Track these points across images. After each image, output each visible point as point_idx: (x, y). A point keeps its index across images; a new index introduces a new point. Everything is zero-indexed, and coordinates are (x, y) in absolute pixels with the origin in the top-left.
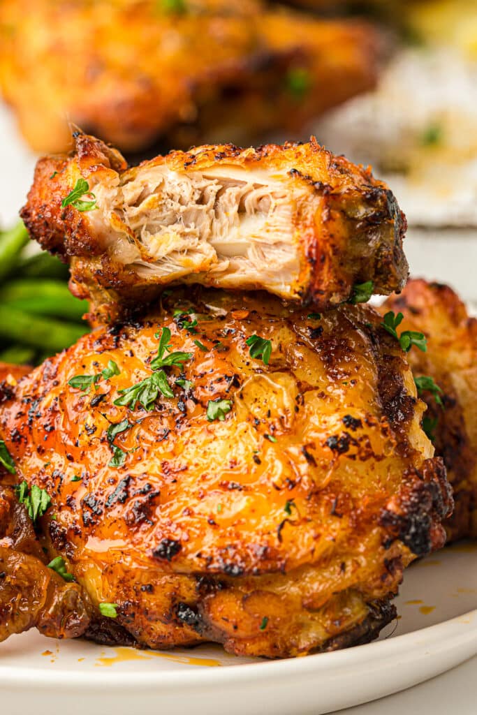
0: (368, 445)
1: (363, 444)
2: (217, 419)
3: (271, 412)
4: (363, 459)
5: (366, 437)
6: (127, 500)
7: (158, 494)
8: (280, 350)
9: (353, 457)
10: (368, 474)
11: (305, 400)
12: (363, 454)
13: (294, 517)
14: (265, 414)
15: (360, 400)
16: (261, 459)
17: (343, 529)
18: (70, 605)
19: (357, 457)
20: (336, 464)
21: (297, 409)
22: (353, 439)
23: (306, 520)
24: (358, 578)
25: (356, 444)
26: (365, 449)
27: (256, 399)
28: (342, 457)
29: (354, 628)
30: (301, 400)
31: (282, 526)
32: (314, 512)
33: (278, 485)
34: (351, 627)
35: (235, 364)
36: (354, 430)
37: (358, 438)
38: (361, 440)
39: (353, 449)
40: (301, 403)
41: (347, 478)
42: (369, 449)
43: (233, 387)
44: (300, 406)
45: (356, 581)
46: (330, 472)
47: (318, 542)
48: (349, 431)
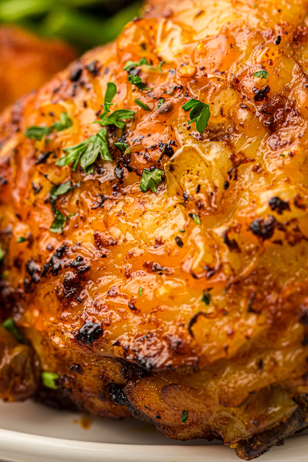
0: (297, 230)
1: (290, 229)
2: (149, 190)
3: (201, 187)
4: (292, 244)
5: (294, 220)
6: (59, 272)
7: (88, 269)
8: (222, 114)
9: (279, 242)
10: (297, 260)
11: (238, 174)
12: (292, 239)
13: (210, 310)
14: (194, 189)
15: (299, 173)
16: (183, 241)
17: (260, 325)
18: (19, 369)
19: (285, 242)
20: (261, 250)
21: (227, 185)
22: (279, 224)
23: (224, 313)
24: (275, 377)
25: (282, 228)
26: (293, 233)
27: (188, 171)
28: (267, 243)
29: (277, 427)
30: (233, 174)
31: (194, 321)
32: (234, 303)
33: (196, 272)
34: (275, 426)
35: (175, 128)
36: (280, 213)
37: (284, 222)
38: (288, 224)
39: (278, 234)
40: (233, 178)
41: (273, 265)
42: (298, 234)
43: (165, 156)
44: (231, 182)
45: (274, 380)
46: (255, 259)
47: (232, 338)
48: (275, 214)
